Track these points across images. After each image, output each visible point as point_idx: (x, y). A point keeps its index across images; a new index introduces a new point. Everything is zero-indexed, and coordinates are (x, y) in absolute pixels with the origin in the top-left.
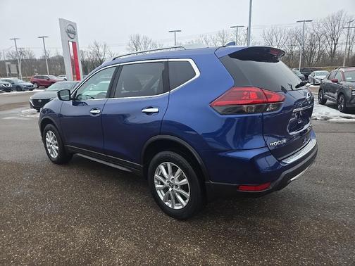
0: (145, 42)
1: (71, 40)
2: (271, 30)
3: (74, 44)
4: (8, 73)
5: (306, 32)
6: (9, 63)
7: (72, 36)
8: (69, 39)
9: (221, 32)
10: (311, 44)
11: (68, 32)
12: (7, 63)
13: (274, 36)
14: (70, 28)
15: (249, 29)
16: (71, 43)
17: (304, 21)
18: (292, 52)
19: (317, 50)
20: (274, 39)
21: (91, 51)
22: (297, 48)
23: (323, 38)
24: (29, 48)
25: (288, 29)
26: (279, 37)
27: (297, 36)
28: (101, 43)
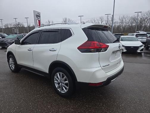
1: (38, 19)
2: (123, 17)
5: (138, 17)
7: (38, 18)
9: (101, 17)
10: (141, 23)
11: (37, 16)
12: (13, 28)
14: (38, 14)
15: (113, 16)
17: (138, 12)
18: (132, 26)
19: (143, 25)
20: (124, 20)
22: (134, 24)
23: (146, 20)
24: (22, 23)
25: (131, 16)
26: (126, 19)
27: (134, 19)
28: (51, 21)
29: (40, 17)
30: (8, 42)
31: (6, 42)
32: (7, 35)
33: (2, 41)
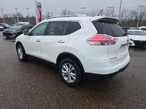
0: (69, 12)
1: (39, 10)
4: (13, 22)
7: (40, 8)
10: (140, 17)
12: (13, 18)
13: (124, 12)
14: (39, 5)
17: (141, 6)
19: (143, 19)
20: (124, 14)
21: (46, 15)
22: (134, 18)
24: (21, 13)
25: (131, 9)
26: (126, 13)
27: (134, 13)
28: (50, 12)
29: (41, 7)
30: (13, 32)
31: (11, 32)
32: (8, 25)
33: (7, 31)
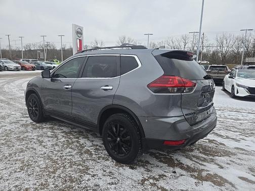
2: (222, 36)
3: (80, 41)
6: (39, 51)
8: (78, 38)
9: (184, 36)
11: (78, 33)
13: (225, 40)
14: (79, 30)
16: (78, 40)
17: (246, 30)
18: (238, 52)
25: (236, 35)
26: (229, 40)
27: (243, 40)
28: (99, 41)
